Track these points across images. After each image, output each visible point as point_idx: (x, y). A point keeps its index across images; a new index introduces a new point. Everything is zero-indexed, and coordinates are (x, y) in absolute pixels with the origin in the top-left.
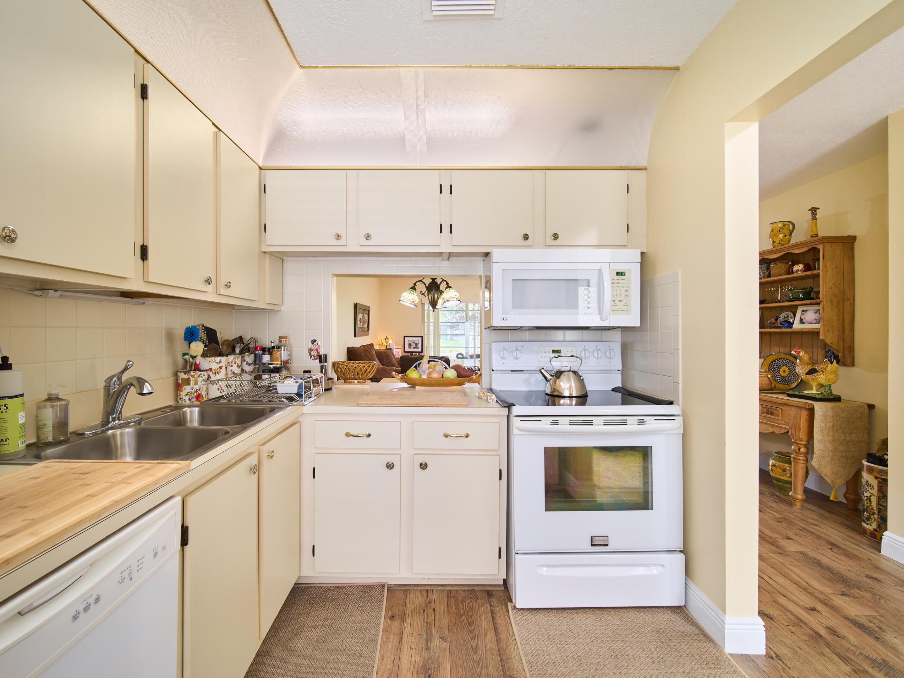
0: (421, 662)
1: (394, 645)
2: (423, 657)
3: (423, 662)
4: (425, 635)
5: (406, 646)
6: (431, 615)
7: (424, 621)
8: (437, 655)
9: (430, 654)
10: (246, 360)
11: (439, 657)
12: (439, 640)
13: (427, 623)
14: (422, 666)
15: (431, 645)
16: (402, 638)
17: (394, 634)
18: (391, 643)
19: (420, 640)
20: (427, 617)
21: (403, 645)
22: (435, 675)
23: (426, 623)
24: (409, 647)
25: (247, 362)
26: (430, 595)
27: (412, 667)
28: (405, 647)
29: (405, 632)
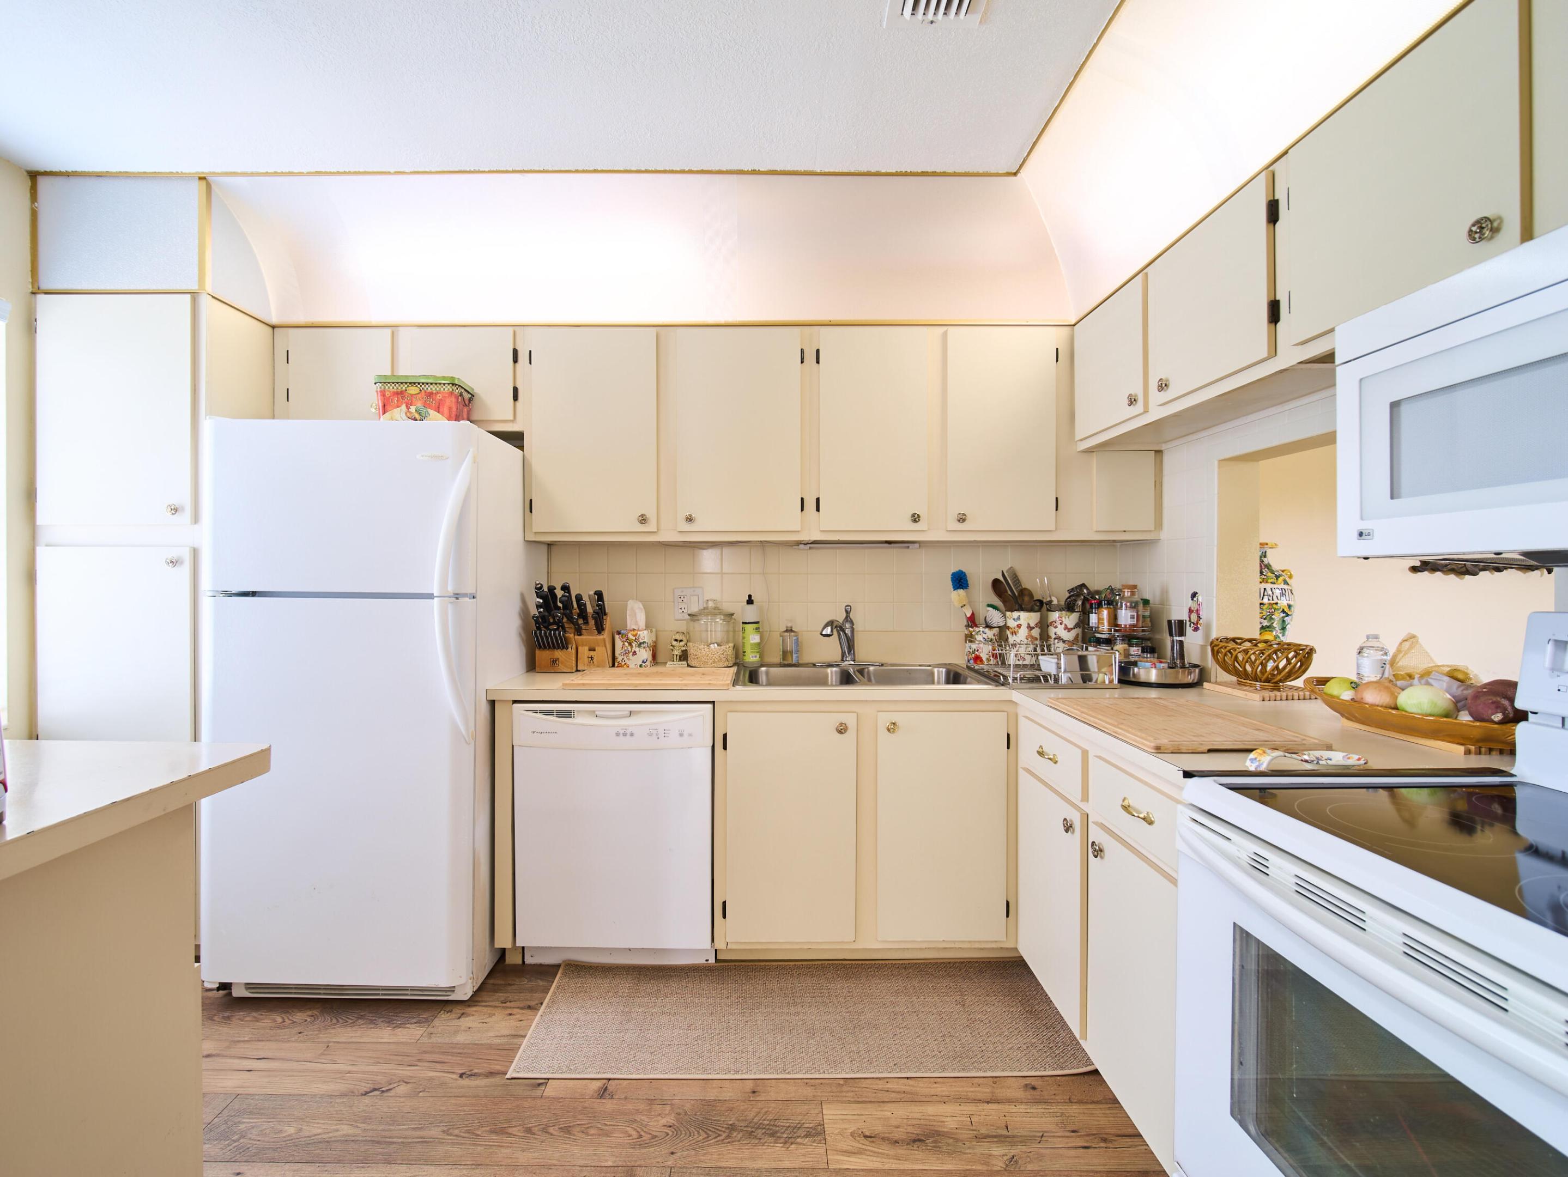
0: (945, 1130)
1: (970, 1094)
2: (957, 1131)
3: (947, 1132)
4: (1007, 1134)
5: (974, 1108)
6: (1067, 1143)
7: (1046, 1132)
8: (968, 1151)
9: (968, 1141)
10: (1064, 623)
11: (965, 1153)
12: (1007, 1155)
13: (1042, 1136)
14: (936, 1131)
15: (988, 1142)
16: (988, 1103)
17: (993, 1093)
18: (972, 1089)
19: (995, 1128)
20: (1059, 1137)
21: (974, 1104)
22: (924, 1148)
23: (1041, 1134)
24: (973, 1113)
25: (1066, 625)
26: (1128, 1140)
27: (931, 1118)
28: (970, 1108)
29: (1004, 1106)
